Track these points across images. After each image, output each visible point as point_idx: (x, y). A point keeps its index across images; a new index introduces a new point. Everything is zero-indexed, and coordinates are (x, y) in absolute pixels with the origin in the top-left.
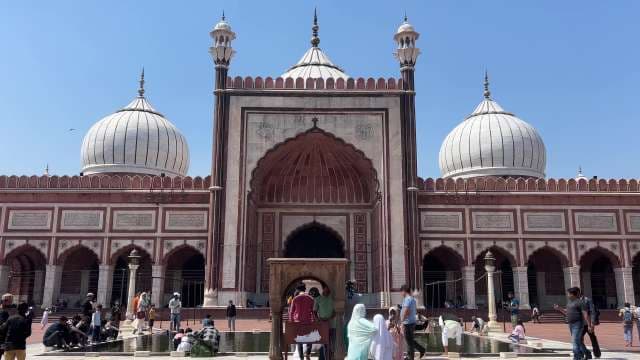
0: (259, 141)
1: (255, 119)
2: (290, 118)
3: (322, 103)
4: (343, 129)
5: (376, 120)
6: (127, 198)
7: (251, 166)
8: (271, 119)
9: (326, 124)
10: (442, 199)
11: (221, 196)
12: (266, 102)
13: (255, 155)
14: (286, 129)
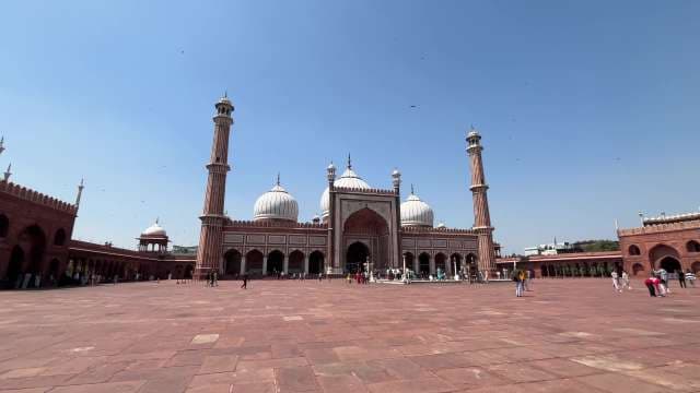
0: (347, 212)
1: (344, 203)
2: (358, 203)
3: (369, 198)
4: (376, 208)
5: (388, 205)
6: (295, 231)
7: (343, 222)
8: (351, 203)
9: (370, 206)
10: (408, 235)
11: (333, 232)
12: (349, 197)
13: (346, 216)
14: (356, 207)
